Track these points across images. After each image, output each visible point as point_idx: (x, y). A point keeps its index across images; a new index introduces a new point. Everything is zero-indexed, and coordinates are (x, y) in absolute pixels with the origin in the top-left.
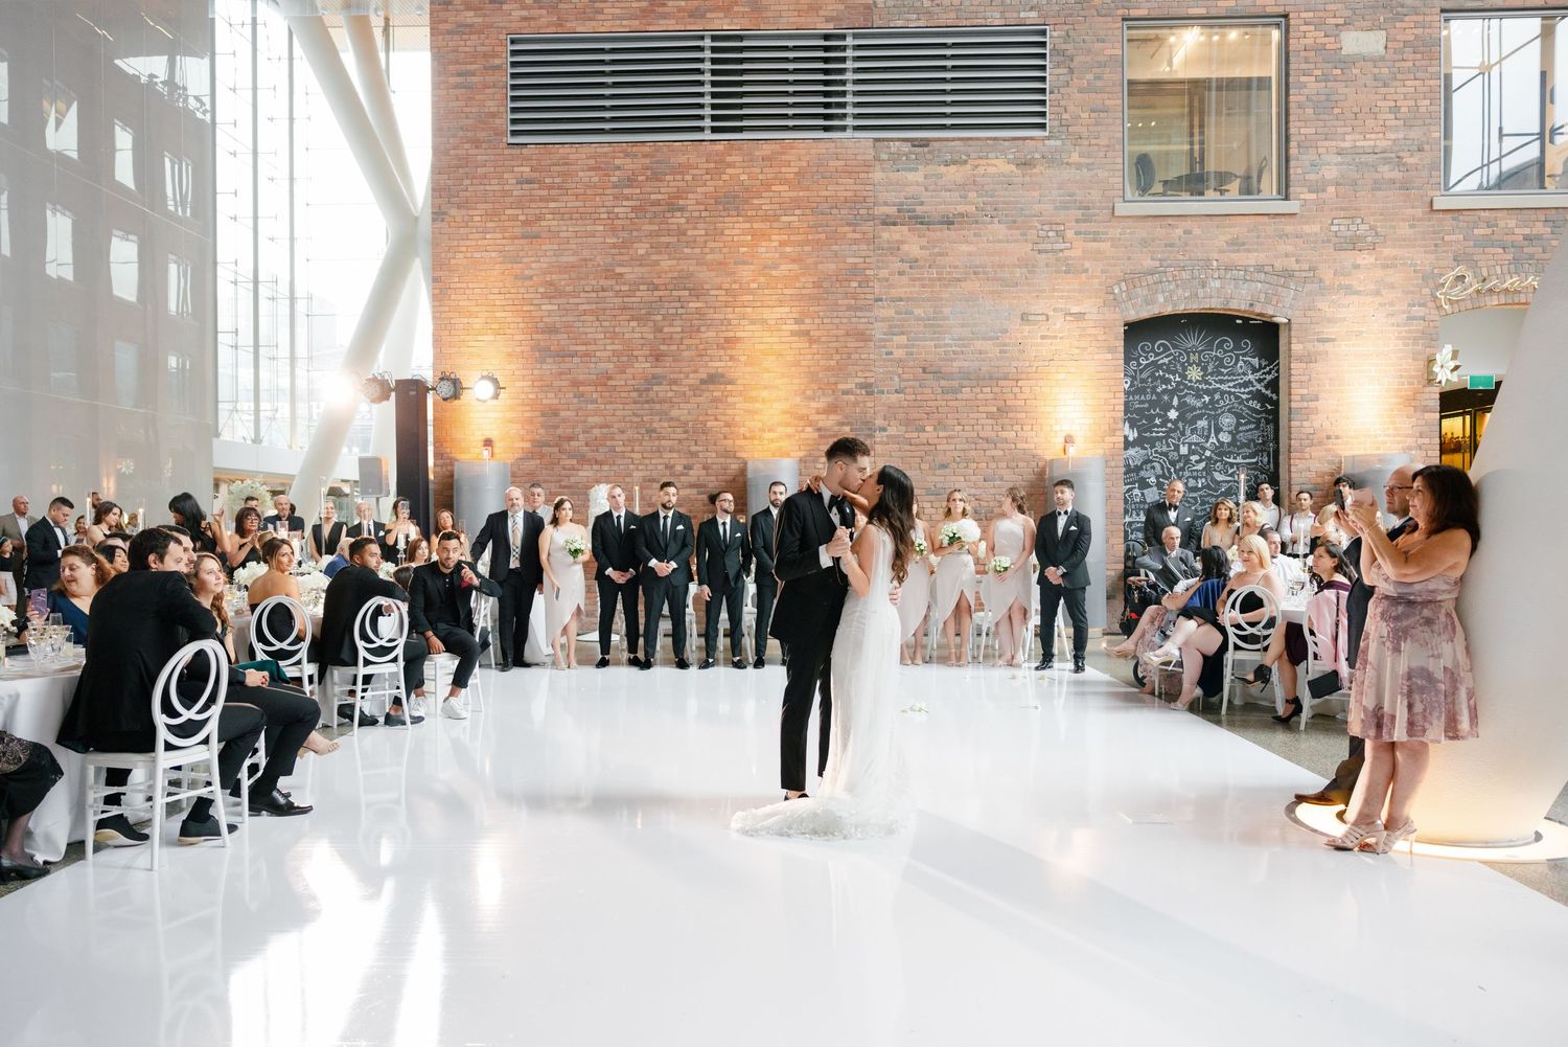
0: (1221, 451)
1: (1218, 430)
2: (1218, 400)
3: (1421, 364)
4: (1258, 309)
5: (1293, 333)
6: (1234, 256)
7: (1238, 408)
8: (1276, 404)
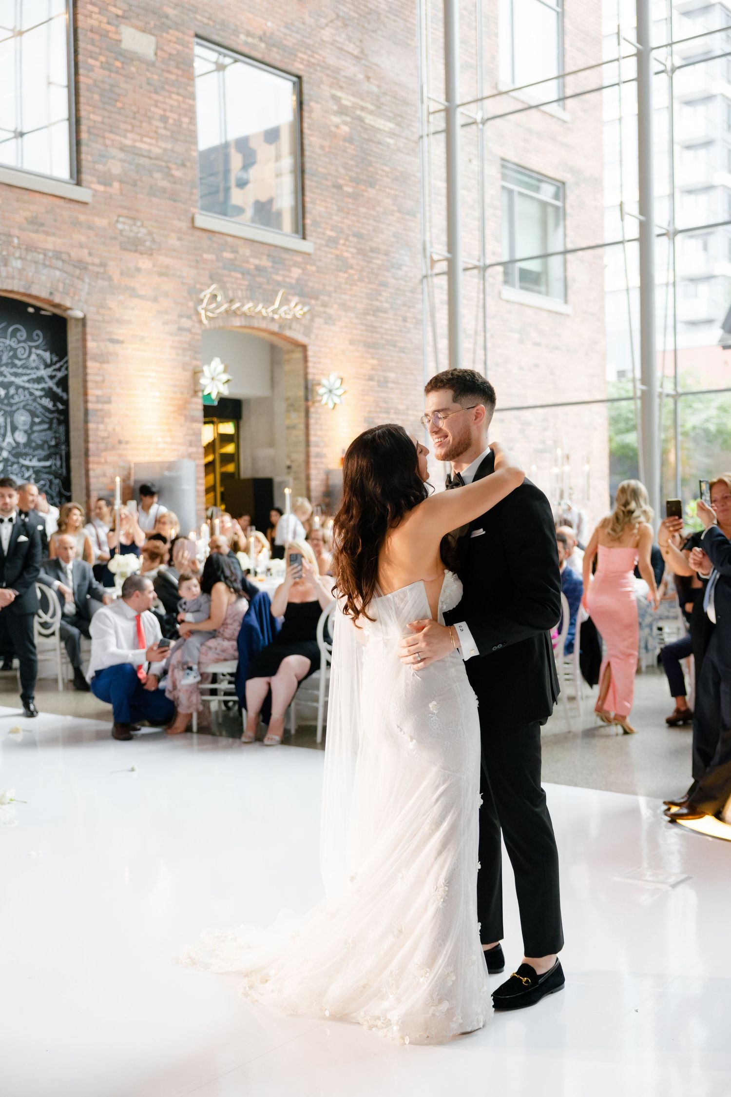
0: (17, 453)
1: (14, 429)
2: (13, 396)
3: (188, 374)
4: (57, 300)
5: (89, 330)
6: (34, 236)
7: (33, 406)
8: (66, 403)
